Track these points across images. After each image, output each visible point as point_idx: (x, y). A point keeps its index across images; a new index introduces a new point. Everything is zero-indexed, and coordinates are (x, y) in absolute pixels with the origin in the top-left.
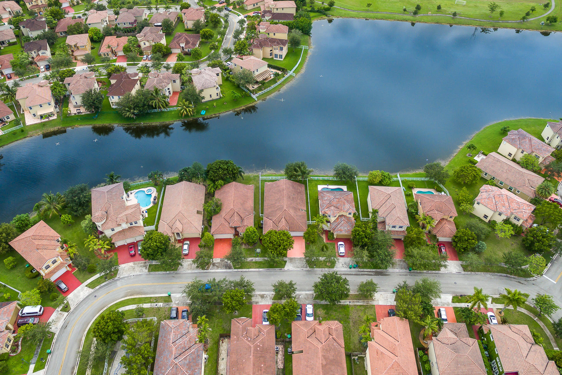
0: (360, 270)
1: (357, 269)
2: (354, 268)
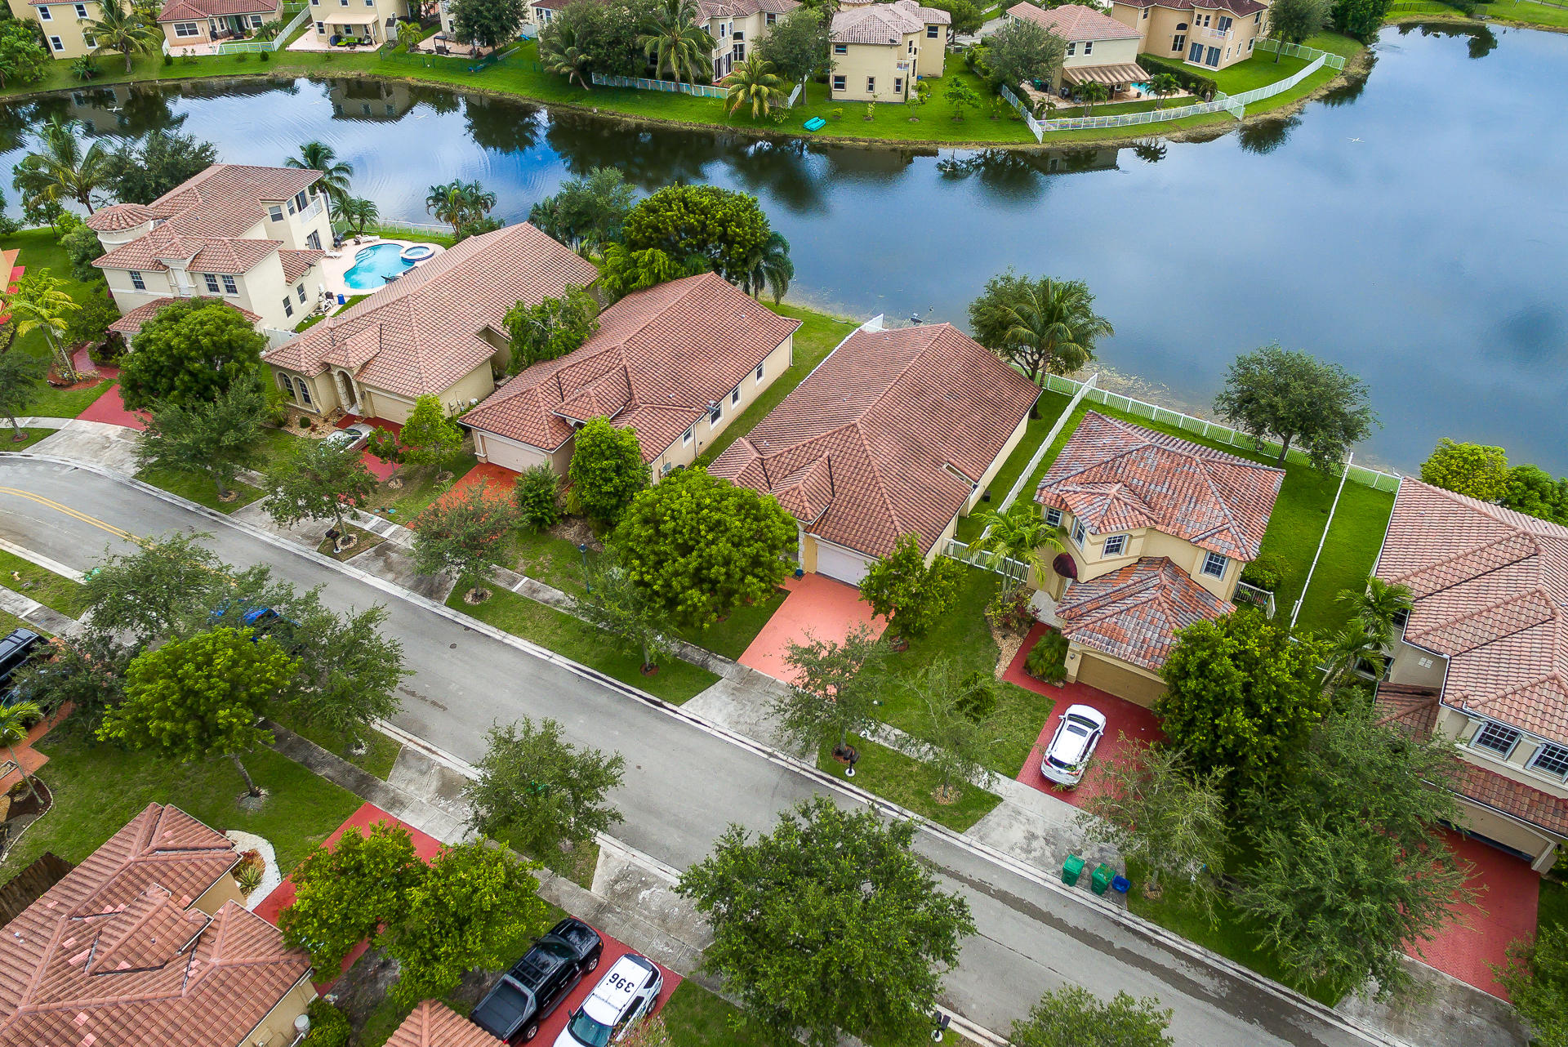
0: (1128, 918)
1: (1108, 907)
2: (1097, 888)
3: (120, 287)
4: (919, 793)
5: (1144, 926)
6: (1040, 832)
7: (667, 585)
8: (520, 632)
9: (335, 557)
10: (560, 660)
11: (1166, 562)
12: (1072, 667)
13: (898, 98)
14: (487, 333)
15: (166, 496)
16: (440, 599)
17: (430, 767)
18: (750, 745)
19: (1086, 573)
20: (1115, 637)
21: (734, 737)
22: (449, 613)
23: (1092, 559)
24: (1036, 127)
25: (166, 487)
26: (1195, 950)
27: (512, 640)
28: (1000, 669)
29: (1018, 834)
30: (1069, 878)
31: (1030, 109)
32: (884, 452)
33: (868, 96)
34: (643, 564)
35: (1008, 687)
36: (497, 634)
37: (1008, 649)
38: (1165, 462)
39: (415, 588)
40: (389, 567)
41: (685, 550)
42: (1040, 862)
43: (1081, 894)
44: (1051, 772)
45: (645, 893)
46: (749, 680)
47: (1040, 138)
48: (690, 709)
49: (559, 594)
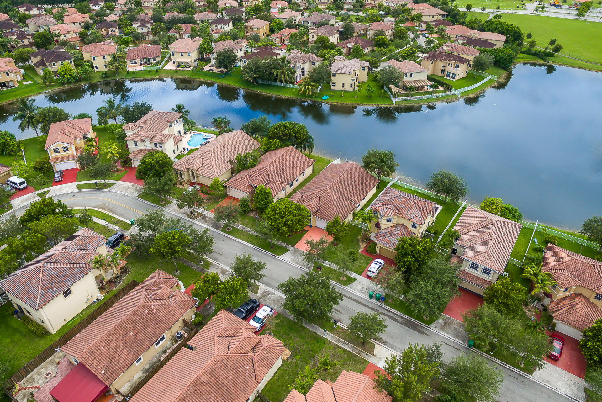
3: (131, 146)
4: (336, 277)
5: (387, 308)
6: (365, 287)
7: (278, 226)
8: (240, 238)
9: (192, 218)
10: (250, 245)
11: (403, 225)
12: (378, 250)
13: (352, 89)
14: (230, 161)
15: (146, 202)
16: (219, 229)
17: (218, 268)
18: (296, 266)
19: (383, 227)
20: (387, 242)
21: (292, 264)
22: (222, 233)
23: (384, 224)
24: (393, 99)
25: (146, 200)
26: (398, 313)
27: (238, 240)
28: (360, 251)
29: (360, 287)
30: (371, 297)
31: (392, 94)
32: (334, 196)
33: (342, 89)
34: (272, 221)
35: (362, 255)
36: (234, 238)
37: (363, 246)
38: (404, 200)
39: (213, 227)
40: (206, 221)
41: (282, 217)
42: (364, 293)
43: (373, 301)
44: (369, 274)
45: (270, 296)
46: (297, 251)
47: (394, 103)
48: (281, 257)
49: (249, 229)
